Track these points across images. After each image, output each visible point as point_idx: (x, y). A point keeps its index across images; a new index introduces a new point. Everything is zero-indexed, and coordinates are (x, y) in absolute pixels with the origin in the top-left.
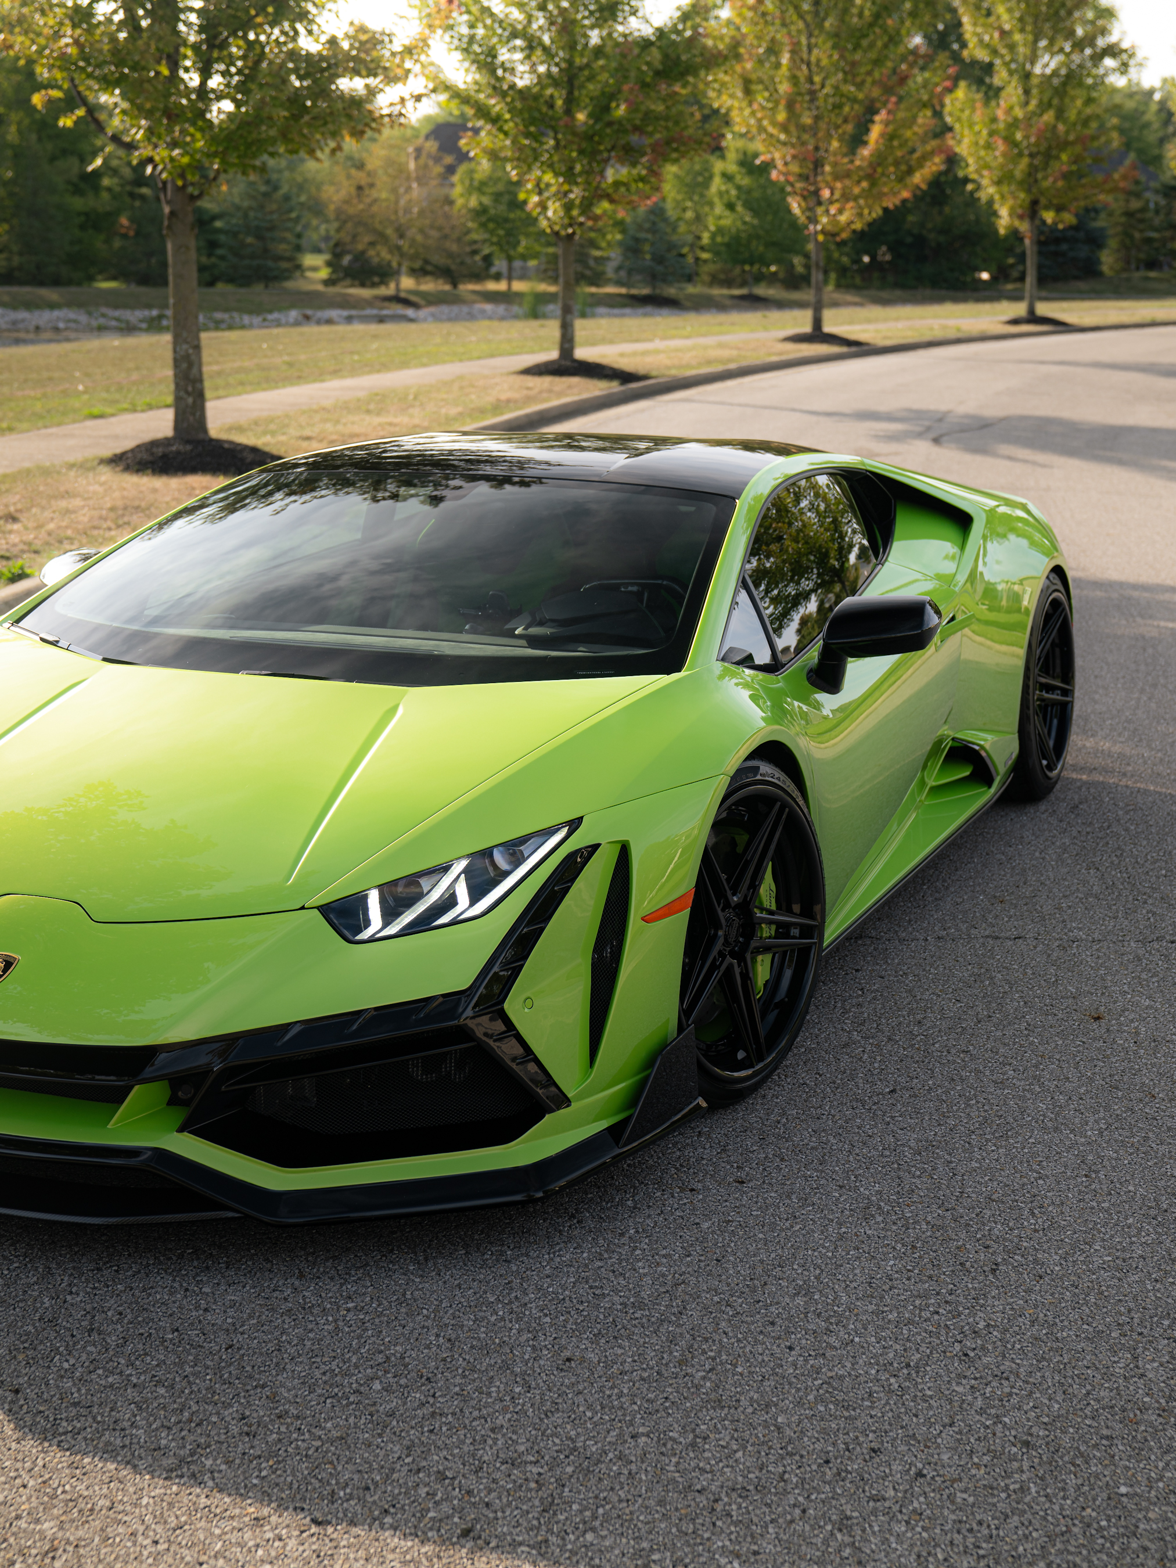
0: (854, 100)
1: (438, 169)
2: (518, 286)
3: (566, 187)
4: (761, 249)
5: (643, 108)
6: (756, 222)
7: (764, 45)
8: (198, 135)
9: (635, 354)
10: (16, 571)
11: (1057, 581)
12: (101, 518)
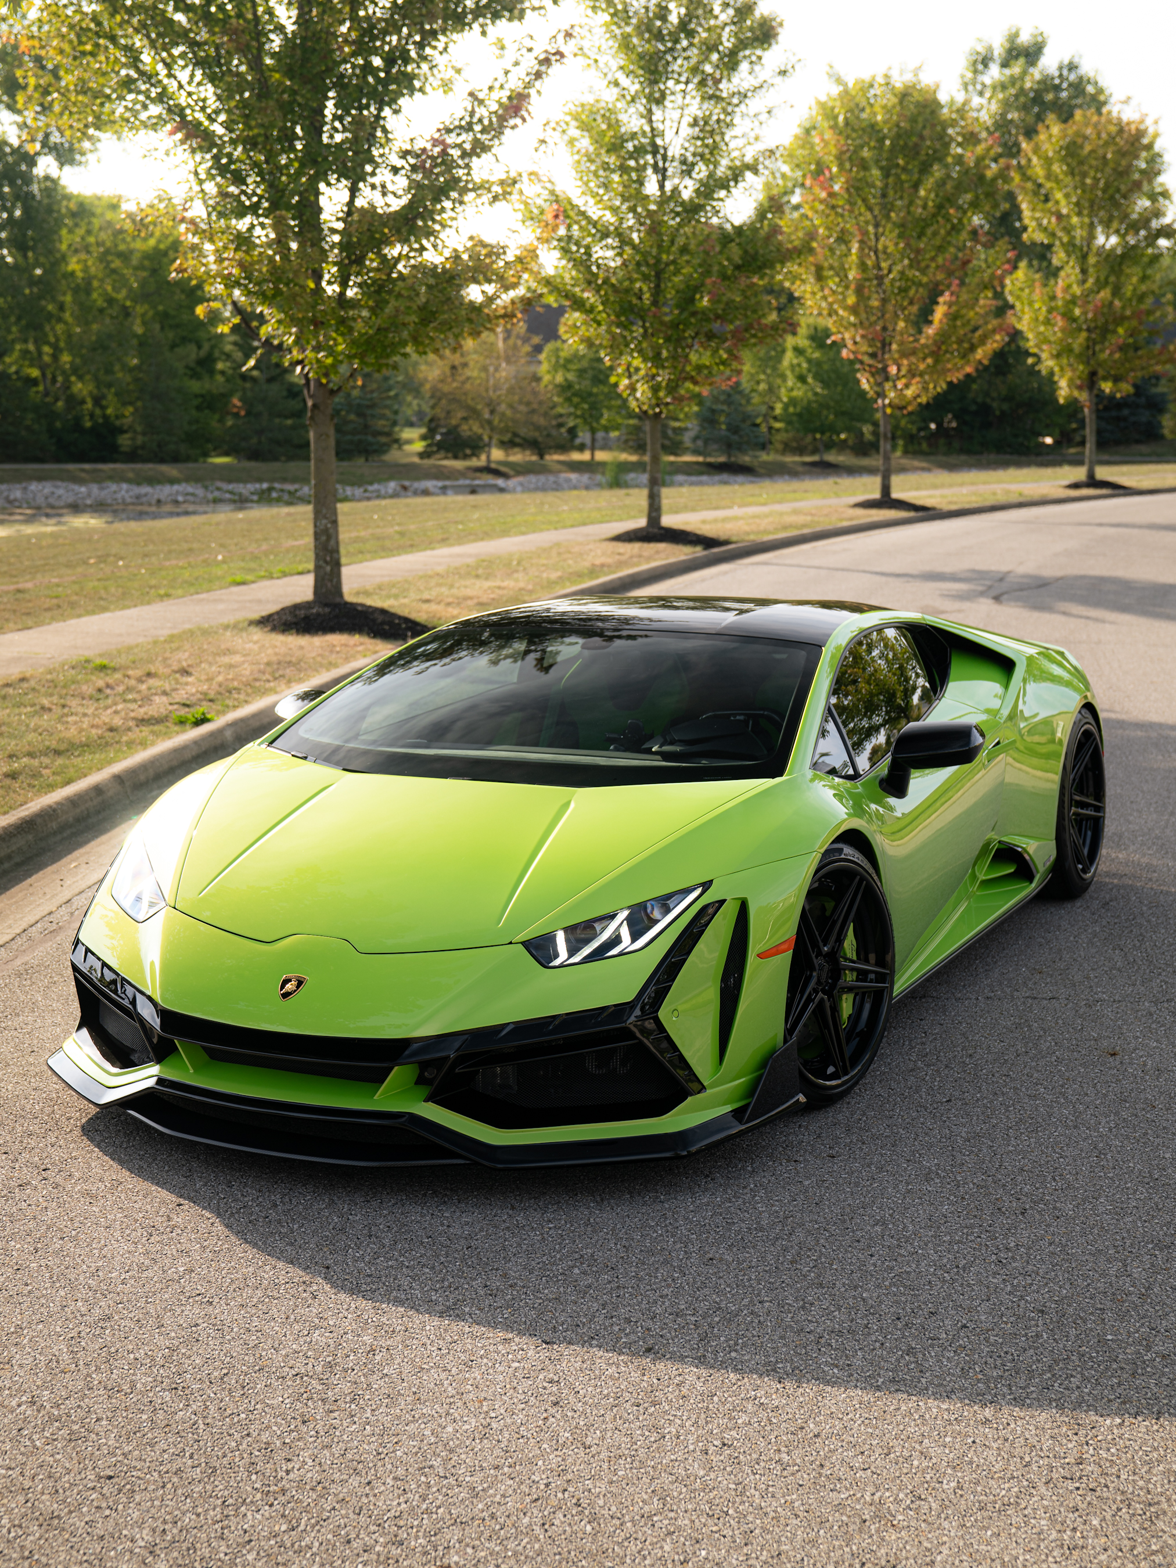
0: (920, 284)
1: (527, 348)
2: (601, 456)
3: (654, 371)
4: (832, 417)
5: (724, 299)
6: (826, 392)
7: (835, 235)
8: (340, 339)
9: (716, 521)
10: (199, 716)
11: (1088, 715)
12: (260, 671)
